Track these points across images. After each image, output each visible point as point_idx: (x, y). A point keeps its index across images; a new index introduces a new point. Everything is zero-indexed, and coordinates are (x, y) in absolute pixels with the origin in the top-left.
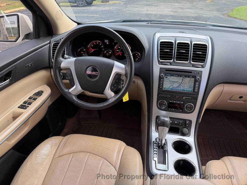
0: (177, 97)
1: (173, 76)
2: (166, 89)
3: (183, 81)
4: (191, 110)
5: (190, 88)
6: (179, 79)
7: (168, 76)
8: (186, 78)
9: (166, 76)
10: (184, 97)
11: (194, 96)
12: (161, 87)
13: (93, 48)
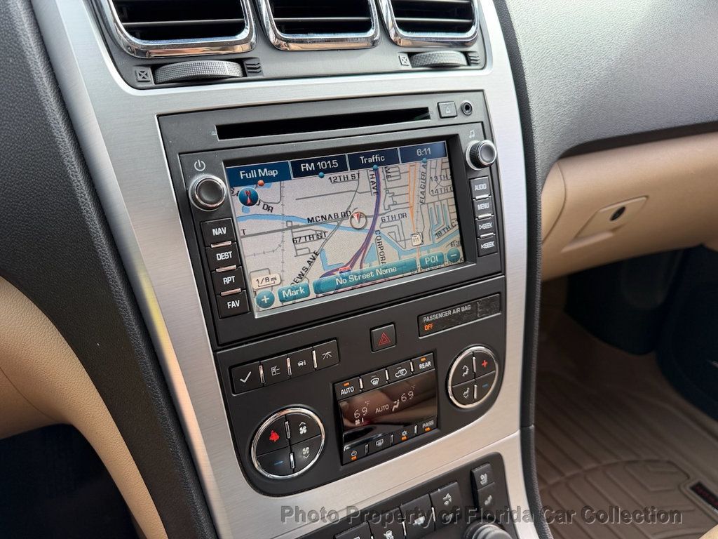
0: (383, 334)
1: (299, 173)
2: (277, 303)
3: (386, 200)
5: (439, 234)
6: (355, 190)
7: (254, 181)
8: (393, 168)
9: (241, 189)
10: (426, 319)
12: (235, 304)
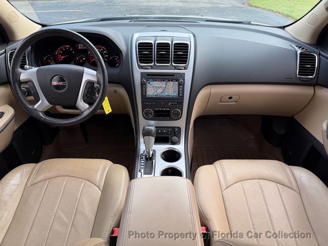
0: (162, 104)
1: (156, 81)
2: (150, 96)
4: (178, 117)
5: (175, 92)
6: (162, 84)
7: (150, 81)
8: (169, 82)
9: (148, 82)
10: (169, 103)
11: (179, 101)
12: (145, 95)
13: (62, 55)
